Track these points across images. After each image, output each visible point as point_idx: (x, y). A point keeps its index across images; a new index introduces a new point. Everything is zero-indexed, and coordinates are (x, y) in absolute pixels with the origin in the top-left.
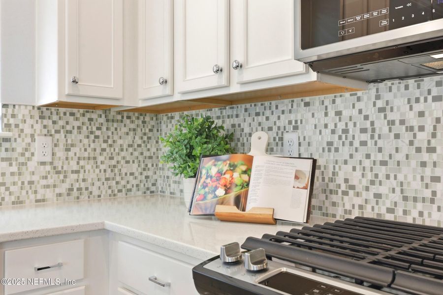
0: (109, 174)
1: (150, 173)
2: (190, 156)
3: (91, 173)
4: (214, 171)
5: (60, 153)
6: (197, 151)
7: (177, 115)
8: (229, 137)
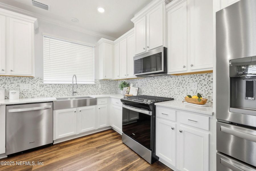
0: (110, 90)
1: (116, 90)
2: (122, 87)
3: (107, 90)
4: (125, 89)
5: (103, 87)
6: (123, 86)
7: (121, 81)
8: (128, 84)
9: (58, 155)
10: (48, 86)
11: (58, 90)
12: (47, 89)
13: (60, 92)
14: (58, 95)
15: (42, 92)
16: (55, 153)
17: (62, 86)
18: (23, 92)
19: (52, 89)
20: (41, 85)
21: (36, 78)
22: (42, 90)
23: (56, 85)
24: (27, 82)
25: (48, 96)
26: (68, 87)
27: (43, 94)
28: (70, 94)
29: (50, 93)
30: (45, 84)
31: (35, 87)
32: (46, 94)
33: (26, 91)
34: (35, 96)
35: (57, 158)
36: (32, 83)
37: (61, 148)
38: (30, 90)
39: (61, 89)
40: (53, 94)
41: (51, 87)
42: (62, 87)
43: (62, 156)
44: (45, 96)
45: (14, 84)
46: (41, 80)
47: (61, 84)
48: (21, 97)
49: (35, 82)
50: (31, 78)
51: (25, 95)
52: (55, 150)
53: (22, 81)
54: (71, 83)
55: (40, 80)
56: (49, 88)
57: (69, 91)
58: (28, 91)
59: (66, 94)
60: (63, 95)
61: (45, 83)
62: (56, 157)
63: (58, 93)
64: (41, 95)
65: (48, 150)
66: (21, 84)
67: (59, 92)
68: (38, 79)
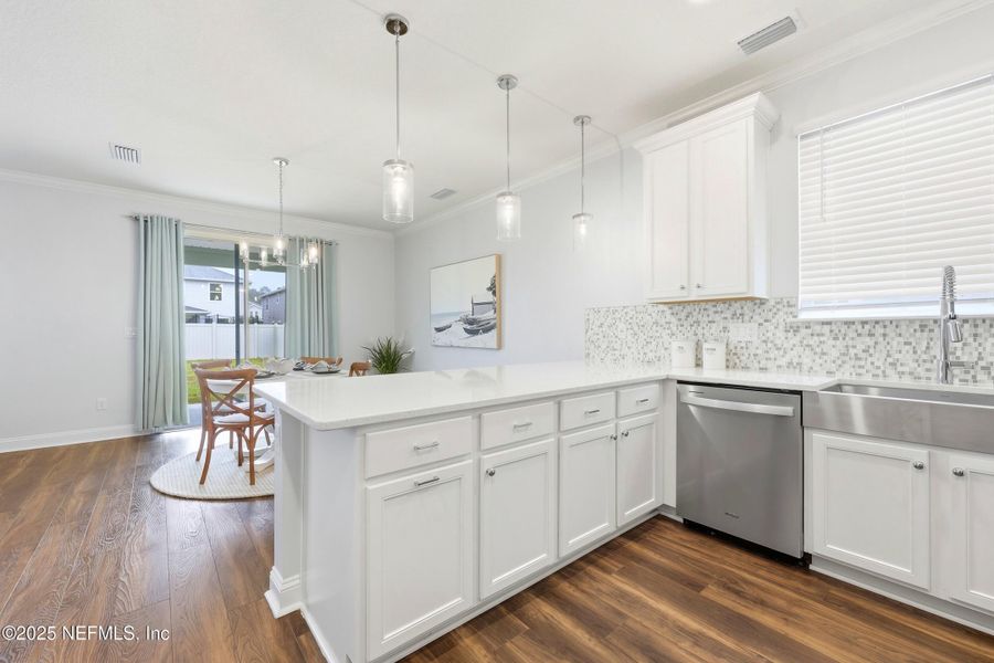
9: (796, 616)
10: (818, 328)
11: (861, 347)
12: (811, 343)
13: (870, 359)
14: (862, 371)
15: (794, 352)
16: (791, 601)
17: (882, 331)
18: (736, 348)
19: (832, 342)
20: (791, 327)
21: (772, 303)
22: (794, 345)
23: (849, 323)
24: (746, 318)
25: (815, 368)
26: (918, 334)
27: (795, 361)
28: (928, 370)
29: (825, 357)
30: (803, 322)
31: (770, 334)
32: (806, 361)
33: (743, 345)
34: (770, 364)
35: (785, 619)
36: (761, 321)
37: (827, 600)
38: (756, 342)
39: (876, 343)
40: (839, 362)
41: (828, 333)
42: (885, 335)
43: (806, 630)
44: (805, 368)
45: (714, 325)
46: (789, 306)
47: (877, 322)
48: (731, 364)
49: (771, 314)
50: (758, 301)
51: (742, 358)
52: (796, 590)
53: (735, 314)
54: (935, 311)
55: (786, 309)
56: (822, 339)
57: (924, 357)
58: (749, 345)
59: (906, 369)
60: (890, 371)
61: (804, 316)
62: (787, 616)
63: (862, 363)
64: (790, 364)
65: (778, 575)
66: (732, 326)
67: (863, 355)
68: (778, 303)
